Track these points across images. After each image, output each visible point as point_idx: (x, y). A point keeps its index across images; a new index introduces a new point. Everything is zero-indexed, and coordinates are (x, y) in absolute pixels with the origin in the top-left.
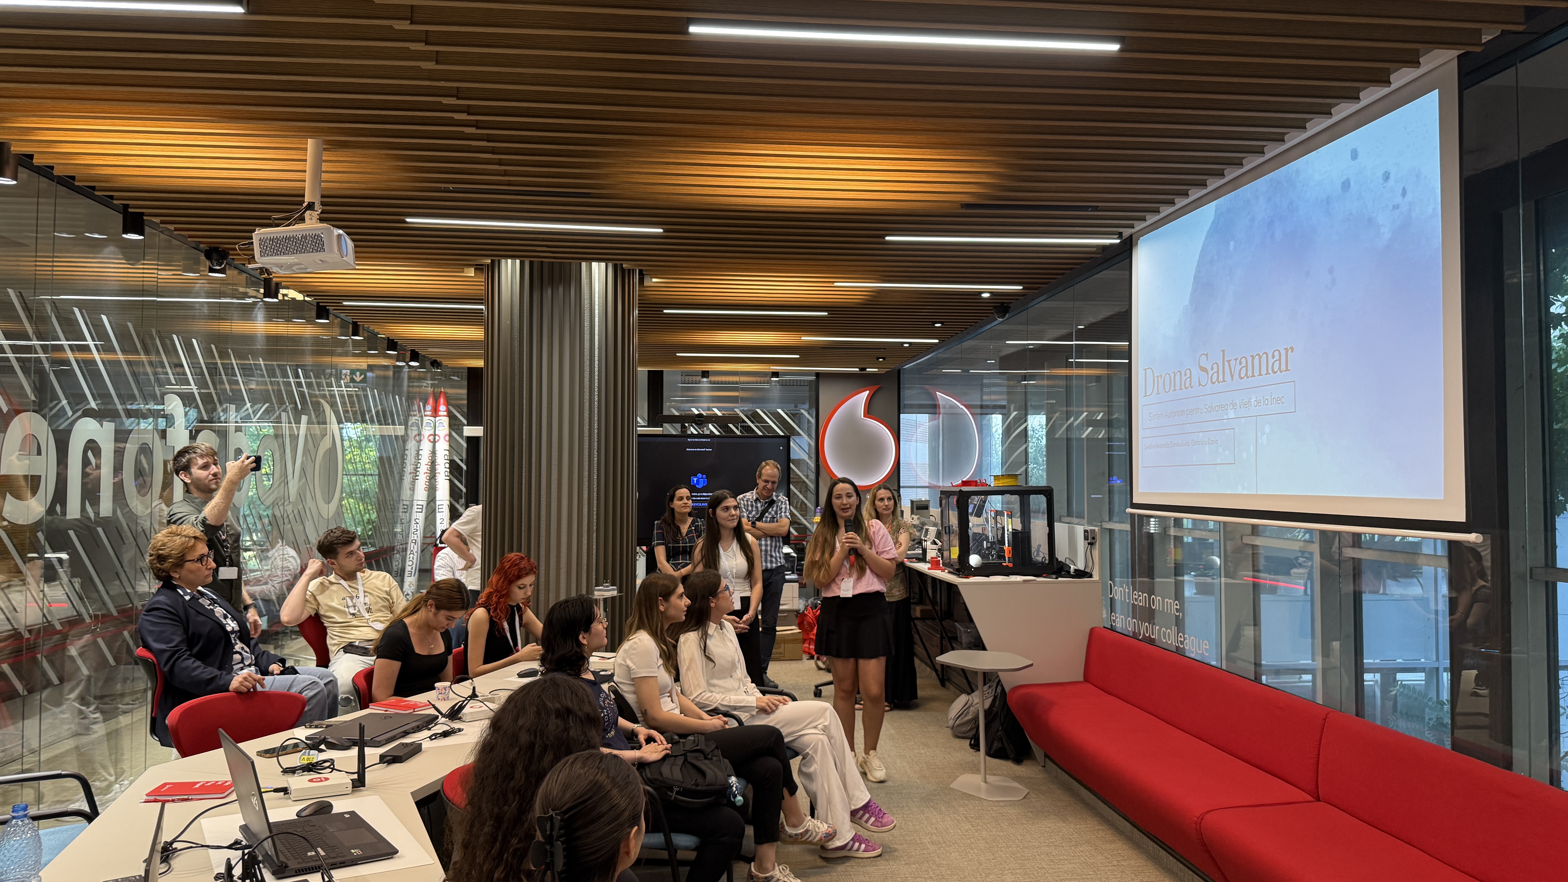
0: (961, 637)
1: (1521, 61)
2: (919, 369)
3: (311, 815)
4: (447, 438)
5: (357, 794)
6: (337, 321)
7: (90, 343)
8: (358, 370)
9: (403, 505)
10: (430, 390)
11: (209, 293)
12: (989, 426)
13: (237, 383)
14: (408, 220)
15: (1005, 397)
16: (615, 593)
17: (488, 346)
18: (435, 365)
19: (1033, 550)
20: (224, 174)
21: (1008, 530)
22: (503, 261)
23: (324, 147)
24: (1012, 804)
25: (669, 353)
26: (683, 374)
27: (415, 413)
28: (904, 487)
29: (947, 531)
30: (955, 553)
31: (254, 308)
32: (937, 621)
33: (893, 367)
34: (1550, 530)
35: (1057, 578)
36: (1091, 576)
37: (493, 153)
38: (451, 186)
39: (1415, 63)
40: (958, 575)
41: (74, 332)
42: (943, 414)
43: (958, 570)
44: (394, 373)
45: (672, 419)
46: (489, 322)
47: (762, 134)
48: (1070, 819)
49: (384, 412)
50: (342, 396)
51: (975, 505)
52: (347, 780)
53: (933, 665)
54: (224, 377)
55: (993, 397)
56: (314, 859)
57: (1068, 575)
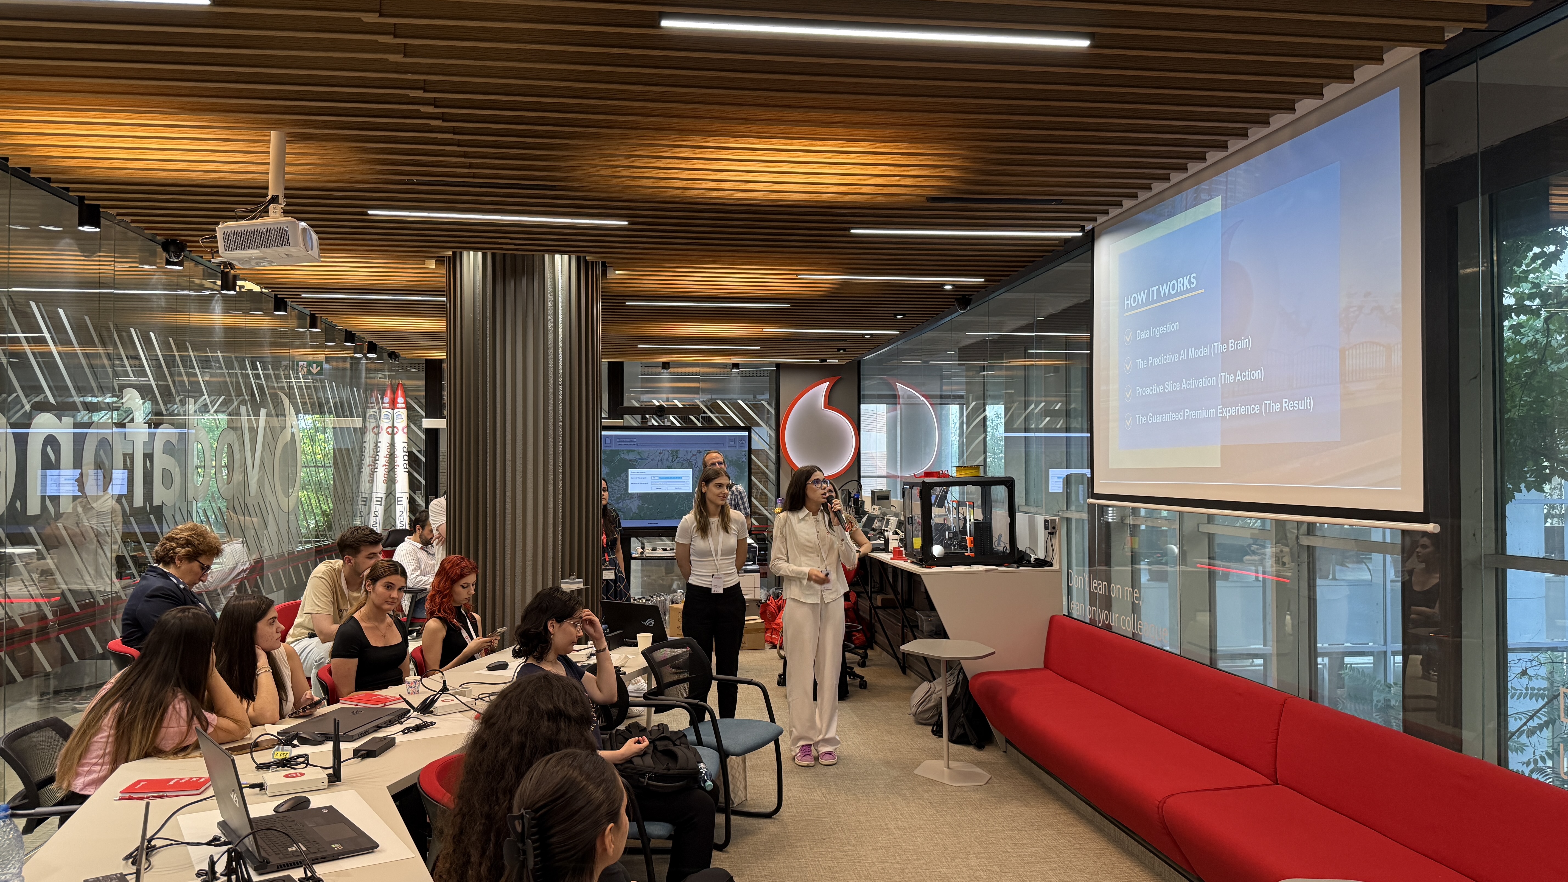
0: (922, 626)
1: (1481, 59)
2: (879, 361)
3: (288, 811)
4: (406, 430)
5: (333, 789)
6: (294, 313)
7: (47, 336)
8: (314, 362)
9: (362, 498)
10: (387, 381)
11: (167, 285)
12: (948, 415)
13: (196, 375)
14: (370, 212)
15: (964, 387)
16: (581, 586)
17: (451, 338)
18: (393, 356)
19: (994, 539)
20: (184, 166)
21: (970, 520)
22: (465, 253)
23: (287, 139)
24: (976, 789)
25: (630, 345)
26: (642, 365)
27: (373, 405)
28: (864, 477)
29: (910, 522)
30: (918, 543)
31: (212, 300)
32: (899, 610)
33: (853, 358)
34: (1500, 518)
35: (1018, 567)
36: (1051, 565)
37: (459, 146)
38: (415, 179)
39: (1378, 59)
40: (921, 566)
41: (30, 325)
42: (903, 404)
43: (921, 560)
44: (351, 364)
45: (632, 411)
46: (451, 313)
47: (729, 127)
48: (1032, 804)
49: (342, 404)
50: (300, 388)
51: (937, 496)
52: (323, 775)
53: (895, 654)
54: (182, 369)
55: (954, 387)
56: (295, 854)
57: (1029, 564)
